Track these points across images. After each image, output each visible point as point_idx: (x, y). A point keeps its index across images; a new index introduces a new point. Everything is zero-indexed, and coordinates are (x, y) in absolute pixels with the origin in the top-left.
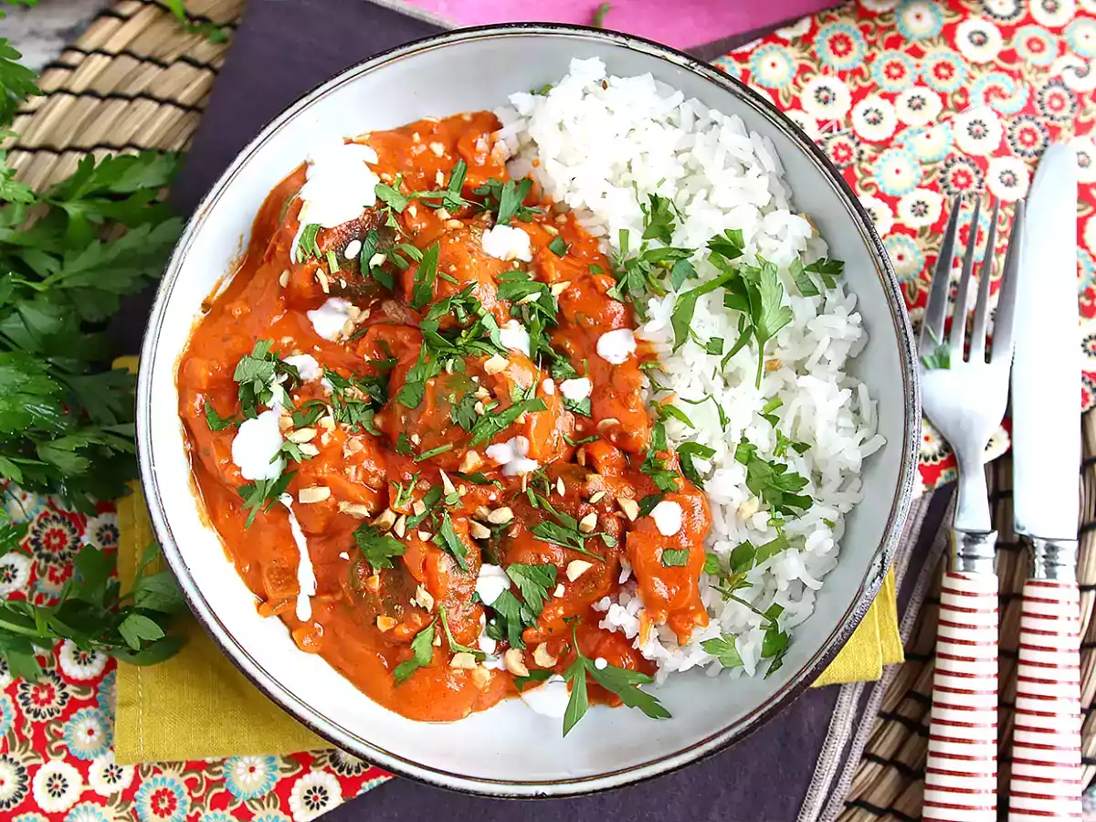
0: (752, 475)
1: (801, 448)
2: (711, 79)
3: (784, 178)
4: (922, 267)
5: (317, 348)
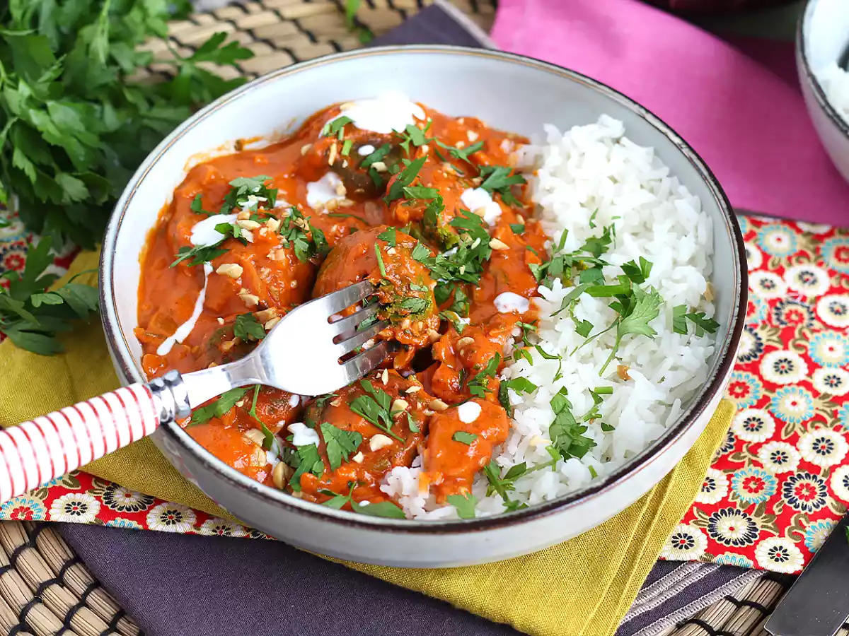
0: (557, 422)
1: (607, 428)
2: (690, 160)
3: (711, 257)
4: (808, 419)
5: (300, 206)
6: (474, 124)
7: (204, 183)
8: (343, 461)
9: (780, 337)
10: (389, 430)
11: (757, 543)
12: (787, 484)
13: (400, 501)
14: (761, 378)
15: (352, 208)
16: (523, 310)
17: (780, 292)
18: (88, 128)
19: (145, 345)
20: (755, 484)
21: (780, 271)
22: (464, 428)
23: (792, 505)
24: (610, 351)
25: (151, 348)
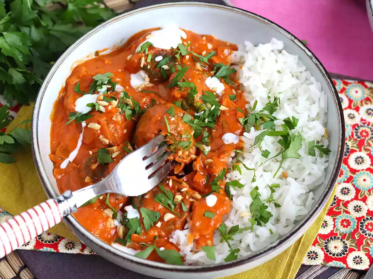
0: (254, 203)
1: (277, 206)
2: (316, 65)
3: (326, 114)
4: (371, 188)
5: (127, 87)
6: (210, 39)
7: (81, 76)
8: (151, 227)
9: (358, 145)
10: (173, 210)
11: (347, 254)
12: (361, 223)
13: (179, 247)
14: (349, 167)
15: (152, 87)
16: (236, 142)
17: (357, 121)
18: (23, 44)
19: (54, 163)
20: (346, 223)
21: (357, 109)
22: (209, 209)
23: (364, 234)
24: (278, 164)
25: (57, 165)
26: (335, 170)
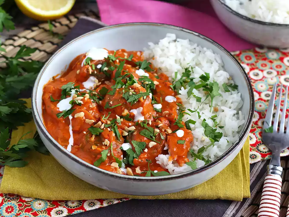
0: (206, 130)
1: (221, 127)
3: (223, 67)
6: (123, 51)
7: (51, 92)
16: (175, 100)
26: (250, 90)
